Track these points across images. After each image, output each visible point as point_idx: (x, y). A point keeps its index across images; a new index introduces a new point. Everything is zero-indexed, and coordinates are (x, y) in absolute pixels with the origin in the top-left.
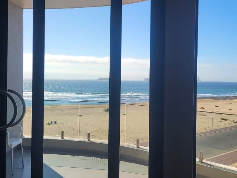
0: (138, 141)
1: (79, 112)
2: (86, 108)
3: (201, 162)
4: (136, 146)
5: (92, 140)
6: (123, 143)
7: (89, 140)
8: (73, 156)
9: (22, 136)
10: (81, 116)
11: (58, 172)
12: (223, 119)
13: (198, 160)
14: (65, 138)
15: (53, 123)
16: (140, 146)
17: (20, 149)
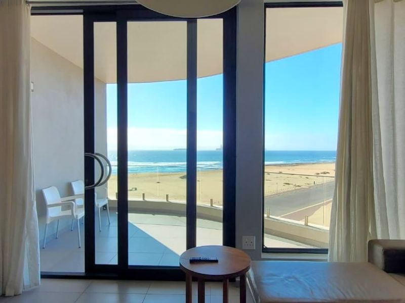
0: (211, 200)
1: (158, 179)
2: (163, 175)
3: (268, 217)
4: (210, 205)
5: (171, 200)
6: (199, 203)
7: (167, 201)
8: (154, 215)
9: (107, 198)
10: (158, 183)
11: (140, 228)
12: (286, 184)
13: (265, 215)
14: (146, 199)
15: (134, 189)
16: (213, 205)
17: (106, 209)
